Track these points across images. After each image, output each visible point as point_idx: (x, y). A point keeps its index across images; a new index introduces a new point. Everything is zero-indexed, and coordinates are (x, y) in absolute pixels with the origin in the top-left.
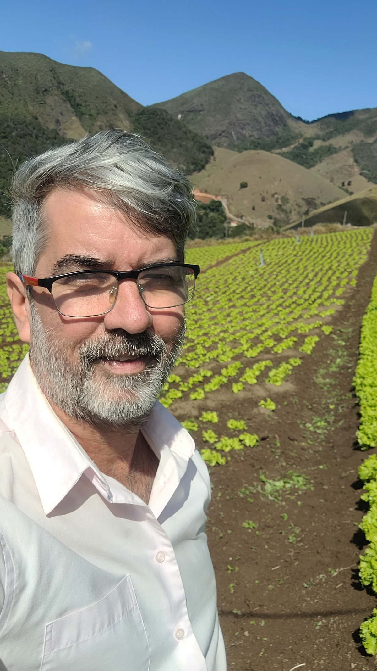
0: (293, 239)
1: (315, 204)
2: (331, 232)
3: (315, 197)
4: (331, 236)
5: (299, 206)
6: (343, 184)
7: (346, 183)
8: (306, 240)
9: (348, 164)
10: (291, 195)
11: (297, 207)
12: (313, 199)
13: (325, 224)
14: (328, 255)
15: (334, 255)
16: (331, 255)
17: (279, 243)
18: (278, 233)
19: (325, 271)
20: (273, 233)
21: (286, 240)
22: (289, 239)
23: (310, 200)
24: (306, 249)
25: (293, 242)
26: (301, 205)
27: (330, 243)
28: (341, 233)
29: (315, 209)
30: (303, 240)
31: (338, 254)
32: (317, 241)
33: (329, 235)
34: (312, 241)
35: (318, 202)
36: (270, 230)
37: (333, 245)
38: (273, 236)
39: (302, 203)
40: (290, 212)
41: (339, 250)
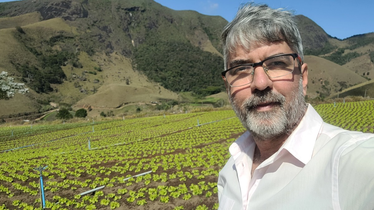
0: (332, 104)
1: (346, 86)
2: (356, 101)
3: (346, 81)
4: (357, 103)
5: (336, 86)
6: (364, 74)
7: (366, 74)
8: (340, 105)
9: (367, 62)
10: (330, 80)
11: (334, 87)
12: (345, 82)
13: (352, 96)
14: (355, 114)
15: (359, 114)
16: (357, 114)
17: (323, 106)
18: (323, 100)
19: (353, 123)
20: (320, 101)
21: (327, 105)
22: (330, 104)
23: (342, 83)
24: (341, 110)
25: (332, 106)
26: (337, 85)
27: (356, 107)
28: (363, 102)
29: (346, 88)
30: (338, 105)
31: (361, 114)
32: (347, 106)
33: (355, 103)
34: (344, 106)
35: (348, 84)
36: (318, 99)
37: (358, 108)
38: (320, 102)
39: (338, 84)
40: (330, 90)
41: (362, 111)
